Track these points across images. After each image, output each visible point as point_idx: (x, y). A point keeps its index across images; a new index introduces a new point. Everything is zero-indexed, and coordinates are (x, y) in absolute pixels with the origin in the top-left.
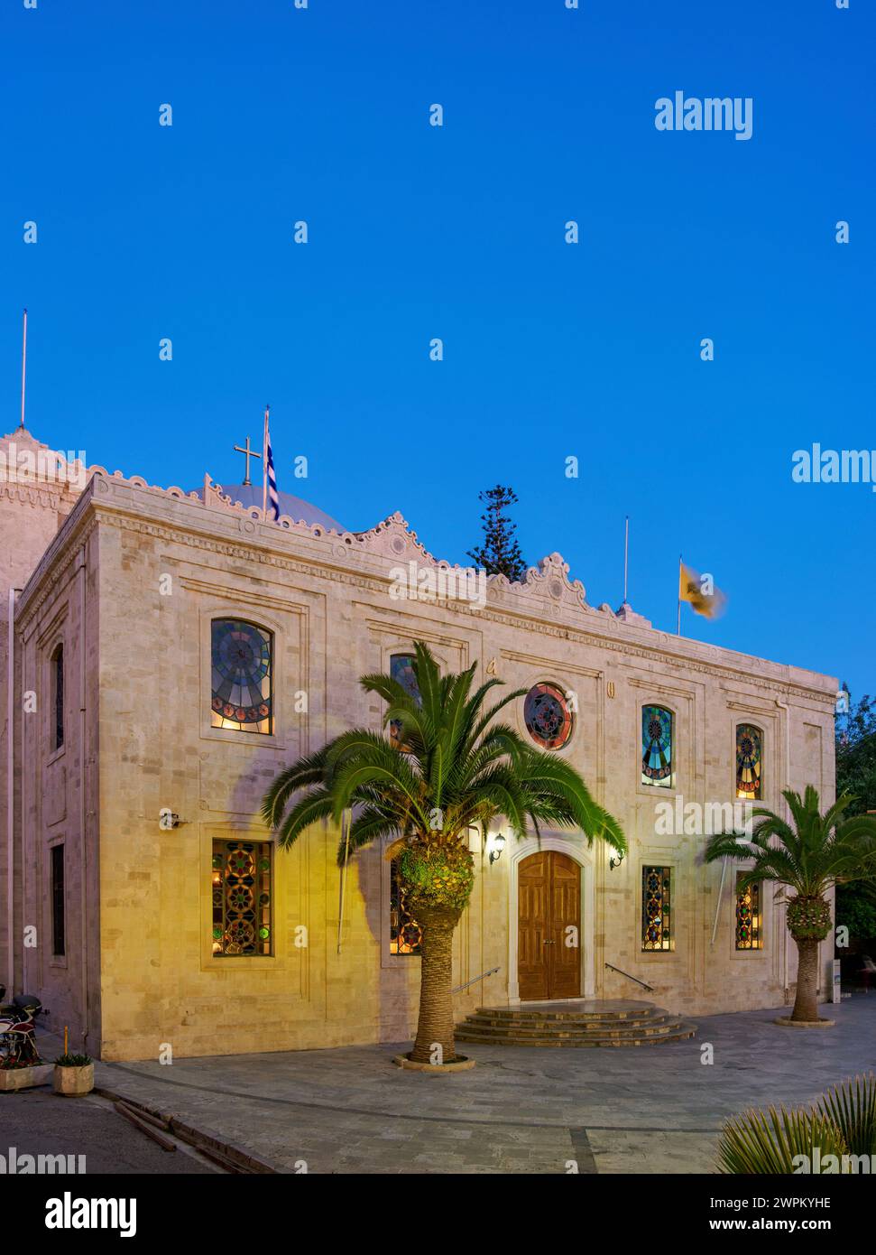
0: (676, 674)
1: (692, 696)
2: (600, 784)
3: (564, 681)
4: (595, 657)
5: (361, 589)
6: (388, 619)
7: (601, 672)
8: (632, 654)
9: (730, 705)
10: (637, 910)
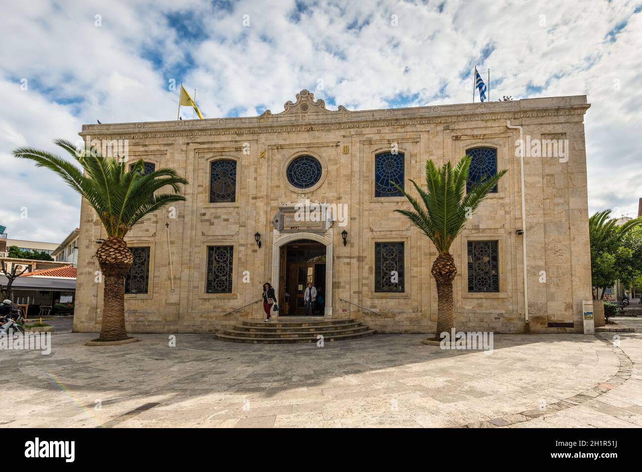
0: (403, 130)
1: (418, 140)
2: (338, 201)
3: (313, 152)
4: (334, 136)
5: (191, 137)
6: (206, 146)
7: (339, 142)
8: (363, 127)
9: (457, 138)
10: (371, 268)
